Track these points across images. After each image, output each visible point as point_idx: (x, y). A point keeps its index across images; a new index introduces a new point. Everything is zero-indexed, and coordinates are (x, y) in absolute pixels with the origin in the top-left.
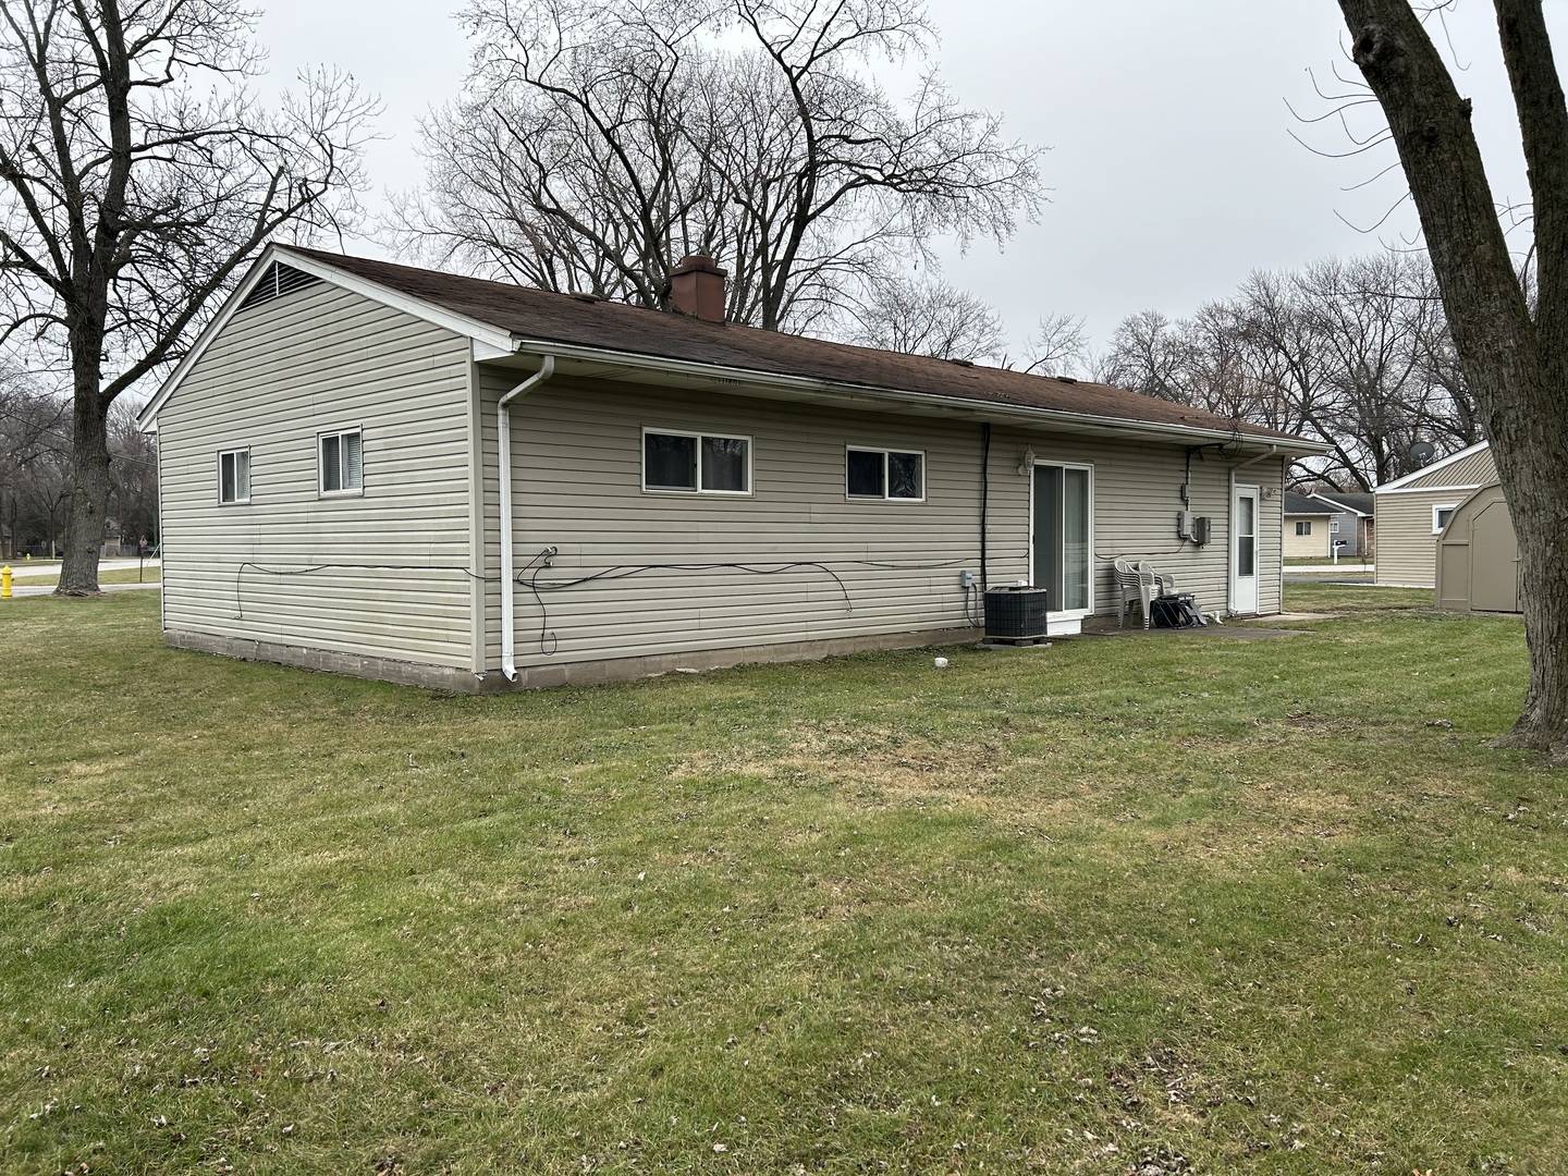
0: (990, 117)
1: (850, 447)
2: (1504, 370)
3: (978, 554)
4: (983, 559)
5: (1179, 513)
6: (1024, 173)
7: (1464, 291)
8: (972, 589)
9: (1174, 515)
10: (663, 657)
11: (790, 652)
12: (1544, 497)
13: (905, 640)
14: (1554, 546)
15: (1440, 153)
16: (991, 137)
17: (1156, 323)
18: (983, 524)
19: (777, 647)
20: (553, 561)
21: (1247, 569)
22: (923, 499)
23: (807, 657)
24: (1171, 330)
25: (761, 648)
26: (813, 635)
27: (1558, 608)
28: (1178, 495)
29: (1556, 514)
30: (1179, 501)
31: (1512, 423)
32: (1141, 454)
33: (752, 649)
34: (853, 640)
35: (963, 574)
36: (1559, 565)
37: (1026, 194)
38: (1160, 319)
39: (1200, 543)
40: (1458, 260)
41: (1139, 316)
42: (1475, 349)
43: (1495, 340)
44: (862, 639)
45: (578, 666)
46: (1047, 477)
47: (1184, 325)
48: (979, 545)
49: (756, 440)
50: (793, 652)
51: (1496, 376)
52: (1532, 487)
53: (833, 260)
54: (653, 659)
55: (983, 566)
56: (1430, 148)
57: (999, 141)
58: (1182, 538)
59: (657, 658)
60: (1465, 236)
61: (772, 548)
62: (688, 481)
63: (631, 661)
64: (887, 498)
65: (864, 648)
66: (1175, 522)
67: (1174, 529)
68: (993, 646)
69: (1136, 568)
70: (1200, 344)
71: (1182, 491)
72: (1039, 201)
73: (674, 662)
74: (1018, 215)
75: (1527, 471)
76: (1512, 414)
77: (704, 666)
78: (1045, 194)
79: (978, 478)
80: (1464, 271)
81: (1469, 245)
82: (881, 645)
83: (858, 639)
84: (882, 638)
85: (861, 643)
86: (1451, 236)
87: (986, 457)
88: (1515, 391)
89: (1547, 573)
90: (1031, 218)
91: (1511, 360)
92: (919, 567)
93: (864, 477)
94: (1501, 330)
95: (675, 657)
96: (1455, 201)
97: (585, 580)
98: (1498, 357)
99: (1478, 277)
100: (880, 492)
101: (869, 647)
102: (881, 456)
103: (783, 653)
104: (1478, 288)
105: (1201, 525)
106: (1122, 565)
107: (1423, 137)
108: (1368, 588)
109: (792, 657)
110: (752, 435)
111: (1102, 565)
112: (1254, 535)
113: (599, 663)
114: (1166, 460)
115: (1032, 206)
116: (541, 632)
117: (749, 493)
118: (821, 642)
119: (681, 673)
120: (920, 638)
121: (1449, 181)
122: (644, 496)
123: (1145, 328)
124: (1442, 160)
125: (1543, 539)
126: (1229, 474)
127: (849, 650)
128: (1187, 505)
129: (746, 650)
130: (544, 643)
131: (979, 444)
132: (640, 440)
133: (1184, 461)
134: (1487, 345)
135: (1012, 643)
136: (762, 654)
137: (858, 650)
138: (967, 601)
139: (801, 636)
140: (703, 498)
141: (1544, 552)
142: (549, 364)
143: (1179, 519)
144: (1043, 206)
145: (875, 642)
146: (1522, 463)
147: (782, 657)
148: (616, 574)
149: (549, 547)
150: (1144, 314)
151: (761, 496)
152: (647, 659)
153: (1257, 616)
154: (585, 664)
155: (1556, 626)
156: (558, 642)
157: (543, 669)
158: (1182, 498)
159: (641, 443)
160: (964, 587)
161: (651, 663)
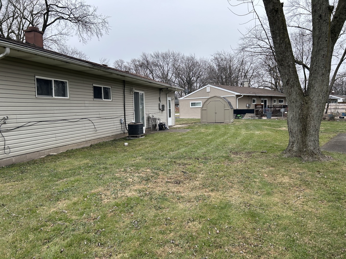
0: (94, 7)
1: (94, 85)
2: (290, 69)
3: (124, 114)
4: (125, 115)
5: (159, 104)
6: (104, 22)
7: (282, 49)
8: (123, 124)
9: (158, 104)
10: (46, 151)
11: (81, 145)
12: (298, 99)
13: (109, 138)
14: (301, 110)
15: (278, 15)
16: (95, 12)
17: (122, 62)
18: (124, 107)
19: (78, 144)
20: (7, 121)
21: (170, 116)
22: (111, 100)
23: (86, 146)
24: (125, 64)
25: (74, 145)
26: (87, 139)
27: (302, 124)
28: (159, 99)
29: (301, 103)
30: (159, 101)
31: (292, 81)
32: (152, 90)
33: (71, 145)
34: (97, 140)
35: (121, 120)
36: (302, 115)
37: (105, 27)
38: (123, 61)
39: (163, 110)
40: (281, 42)
41: (118, 60)
42: (284, 64)
43: (288, 62)
44: (99, 139)
45: (17, 157)
46: (136, 94)
47: (128, 63)
48: (124, 112)
49: (69, 82)
50: (82, 145)
51: (288, 70)
52: (296, 96)
53: (47, 39)
54: (42, 151)
55: (125, 117)
56: (276, 13)
57: (97, 13)
58: (160, 109)
59: (44, 151)
60: (283, 36)
61: (75, 114)
62: (50, 94)
63: (35, 153)
64: (103, 100)
65: (99, 141)
66: (158, 106)
67: (158, 107)
68: (131, 138)
69: (153, 116)
70: (132, 67)
71: (159, 98)
72: (108, 29)
73: (49, 152)
74: (103, 32)
75: (295, 93)
76: (292, 79)
77: (57, 152)
78: (110, 28)
79: (122, 94)
80: (282, 44)
81: (284, 38)
82: (104, 140)
83: (98, 139)
84: (104, 138)
85: (99, 140)
86: (280, 36)
87: (124, 89)
88: (292, 74)
89: (299, 116)
90: (106, 33)
91: (292, 67)
92: (111, 118)
93: (97, 93)
94: (290, 59)
95: (49, 150)
96: (281, 27)
97: (18, 127)
98: (289, 66)
99: (286, 46)
100: (101, 98)
101: (101, 141)
102: (101, 87)
103: (79, 145)
104: (285, 49)
105: (163, 106)
106: (151, 116)
107: (275, 10)
108: (178, 119)
109: (82, 146)
110: (68, 80)
111: (147, 116)
112: (171, 109)
113: (25, 155)
114: (156, 91)
115: (107, 30)
116: (4, 146)
117: (68, 98)
118: (89, 141)
119: (52, 155)
120: (112, 137)
121: (280, 22)
122: (37, 98)
123: (120, 63)
124: (279, 17)
125: (298, 109)
126: (167, 95)
127: (96, 142)
128: (160, 102)
129: (69, 145)
130: (5, 150)
131: (123, 86)
132: (35, 80)
133: (159, 92)
134: (287, 63)
135: (136, 137)
136: (74, 146)
137: (98, 142)
138: (122, 127)
139: (84, 140)
140: (55, 99)
141: (299, 111)
142: (8, 51)
143: (159, 105)
144: (109, 30)
145: (102, 140)
146: (294, 91)
147: (79, 146)
148: (29, 125)
149: (5, 116)
150: (119, 60)
151: (71, 99)
152: (40, 152)
153: (172, 126)
154: (20, 156)
155: (302, 128)
156: (11, 149)
157: (5, 159)
158: (159, 100)
159: (35, 81)
160: (121, 123)
161: (42, 153)
